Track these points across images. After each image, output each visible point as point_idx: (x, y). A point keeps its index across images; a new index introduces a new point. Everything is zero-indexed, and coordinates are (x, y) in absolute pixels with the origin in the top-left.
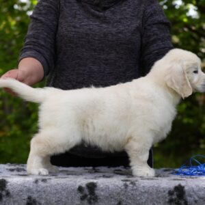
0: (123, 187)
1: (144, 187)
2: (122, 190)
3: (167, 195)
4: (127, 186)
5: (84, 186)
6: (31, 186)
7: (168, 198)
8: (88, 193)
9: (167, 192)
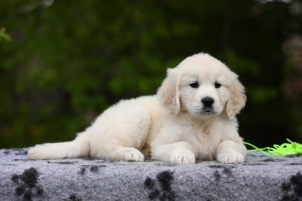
0: (213, 180)
1: (244, 178)
2: (211, 184)
3: (280, 190)
4: (219, 176)
5: (154, 178)
6: (75, 180)
7: (282, 194)
8: (160, 189)
9: (280, 185)
